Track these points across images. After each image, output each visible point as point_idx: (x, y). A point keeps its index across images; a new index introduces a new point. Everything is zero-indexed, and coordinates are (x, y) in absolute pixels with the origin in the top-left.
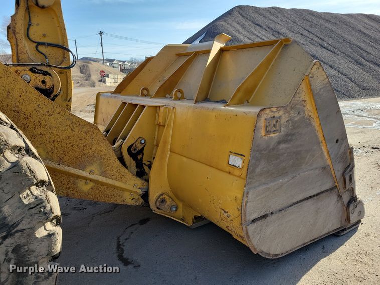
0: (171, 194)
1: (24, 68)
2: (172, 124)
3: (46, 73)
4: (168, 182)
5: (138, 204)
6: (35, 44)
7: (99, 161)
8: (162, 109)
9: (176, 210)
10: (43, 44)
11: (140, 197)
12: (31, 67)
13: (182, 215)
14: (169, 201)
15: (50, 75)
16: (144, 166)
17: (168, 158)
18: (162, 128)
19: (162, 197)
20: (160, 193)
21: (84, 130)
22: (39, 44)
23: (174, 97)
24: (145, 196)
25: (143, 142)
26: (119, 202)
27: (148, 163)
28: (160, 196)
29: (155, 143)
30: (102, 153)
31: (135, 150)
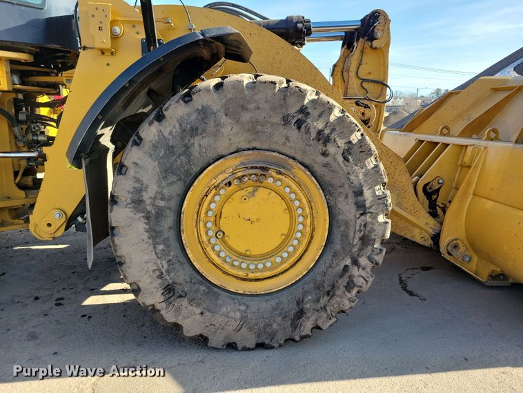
0: (466, 241)
1: (352, 101)
2: (480, 165)
3: (367, 107)
4: (464, 228)
5: (426, 245)
6: (361, 81)
7: (397, 192)
8: (470, 149)
9: (469, 261)
10: (367, 80)
11: (430, 238)
12: (356, 100)
13: (474, 269)
14: (462, 249)
15: (369, 108)
16: (437, 208)
17: (469, 202)
18: (465, 170)
19: (455, 242)
20: (454, 237)
21: (390, 160)
22: (364, 80)
23: (486, 136)
24: (436, 238)
25: (441, 181)
26: (408, 237)
27: (442, 206)
28: (454, 240)
29: (454, 185)
30: (402, 185)
31: (430, 188)
